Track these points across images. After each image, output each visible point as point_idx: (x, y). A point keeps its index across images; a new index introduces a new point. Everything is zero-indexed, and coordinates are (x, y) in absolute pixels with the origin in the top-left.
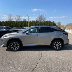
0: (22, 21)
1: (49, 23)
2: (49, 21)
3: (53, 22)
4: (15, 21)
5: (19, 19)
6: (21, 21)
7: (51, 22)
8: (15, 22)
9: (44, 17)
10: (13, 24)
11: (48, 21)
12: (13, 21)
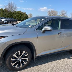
1: (21, 14)
2: (21, 11)
3: (25, 13)
7: (23, 13)
9: (15, 5)
11: (19, 11)
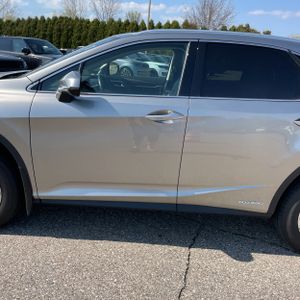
0: (123, 21)
4: (91, 20)
5: (108, 11)
6: (116, 20)
8: (88, 22)
10: (80, 30)
12: (82, 21)
